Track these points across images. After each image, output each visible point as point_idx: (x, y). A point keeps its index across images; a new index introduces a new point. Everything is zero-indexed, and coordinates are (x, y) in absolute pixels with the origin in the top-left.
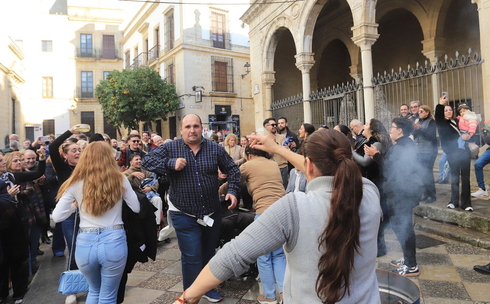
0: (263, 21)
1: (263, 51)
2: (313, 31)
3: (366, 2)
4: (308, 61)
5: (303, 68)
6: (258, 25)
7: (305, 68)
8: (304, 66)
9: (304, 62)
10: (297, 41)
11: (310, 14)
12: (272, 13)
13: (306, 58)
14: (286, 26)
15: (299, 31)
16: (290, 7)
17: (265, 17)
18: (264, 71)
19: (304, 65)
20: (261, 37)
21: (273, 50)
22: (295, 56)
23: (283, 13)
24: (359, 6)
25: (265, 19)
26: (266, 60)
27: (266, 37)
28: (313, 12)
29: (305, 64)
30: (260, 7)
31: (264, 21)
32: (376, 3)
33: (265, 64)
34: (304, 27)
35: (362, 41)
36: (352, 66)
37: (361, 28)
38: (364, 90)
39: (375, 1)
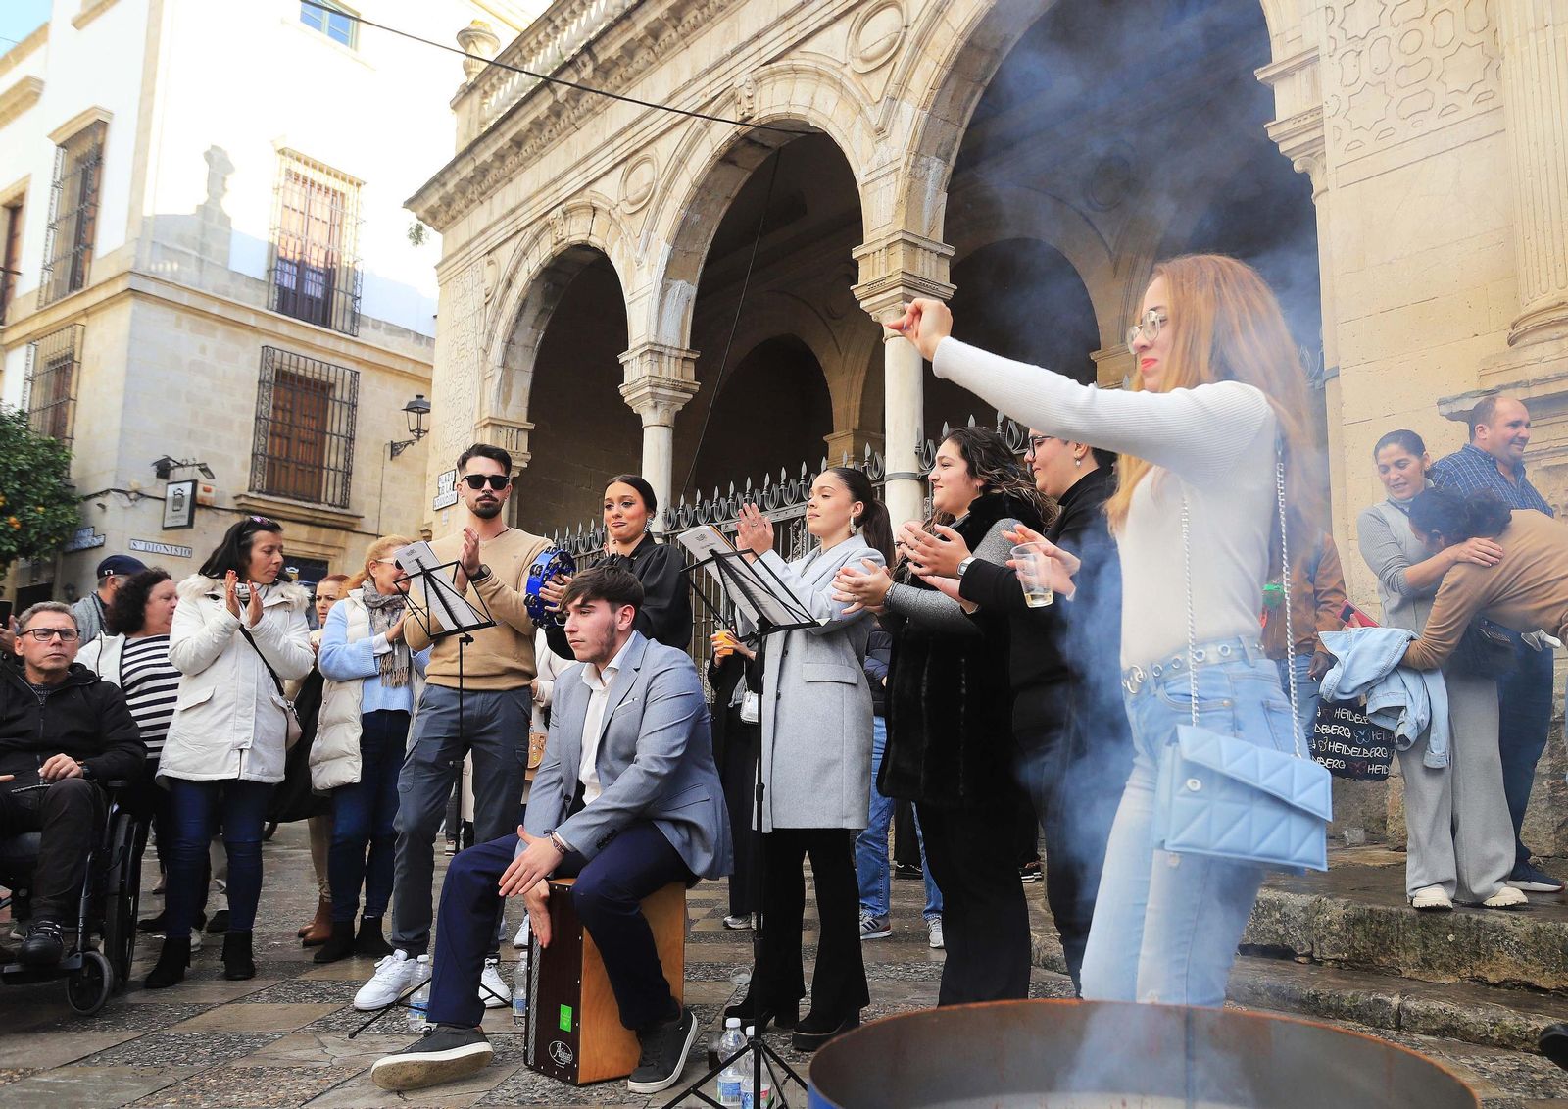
0: (504, 217)
1: (491, 337)
2: (701, 266)
3: (917, 160)
4: (673, 378)
5: (650, 402)
6: (483, 232)
7: (655, 407)
8: (653, 395)
9: (655, 380)
10: (635, 297)
11: (695, 198)
12: (546, 187)
13: (665, 365)
14: (596, 242)
15: (645, 262)
16: (621, 169)
17: (513, 206)
18: (486, 415)
19: (654, 390)
20: (489, 284)
21: (531, 337)
22: (623, 358)
23: (587, 191)
24: (886, 170)
25: (513, 211)
26: (499, 372)
27: (509, 284)
28: (709, 193)
29: (660, 391)
30: (497, 164)
31: (509, 220)
32: (949, 170)
33: (492, 387)
34: (668, 248)
35: (892, 301)
36: (836, 434)
37: (892, 250)
38: (888, 485)
39: (947, 161)
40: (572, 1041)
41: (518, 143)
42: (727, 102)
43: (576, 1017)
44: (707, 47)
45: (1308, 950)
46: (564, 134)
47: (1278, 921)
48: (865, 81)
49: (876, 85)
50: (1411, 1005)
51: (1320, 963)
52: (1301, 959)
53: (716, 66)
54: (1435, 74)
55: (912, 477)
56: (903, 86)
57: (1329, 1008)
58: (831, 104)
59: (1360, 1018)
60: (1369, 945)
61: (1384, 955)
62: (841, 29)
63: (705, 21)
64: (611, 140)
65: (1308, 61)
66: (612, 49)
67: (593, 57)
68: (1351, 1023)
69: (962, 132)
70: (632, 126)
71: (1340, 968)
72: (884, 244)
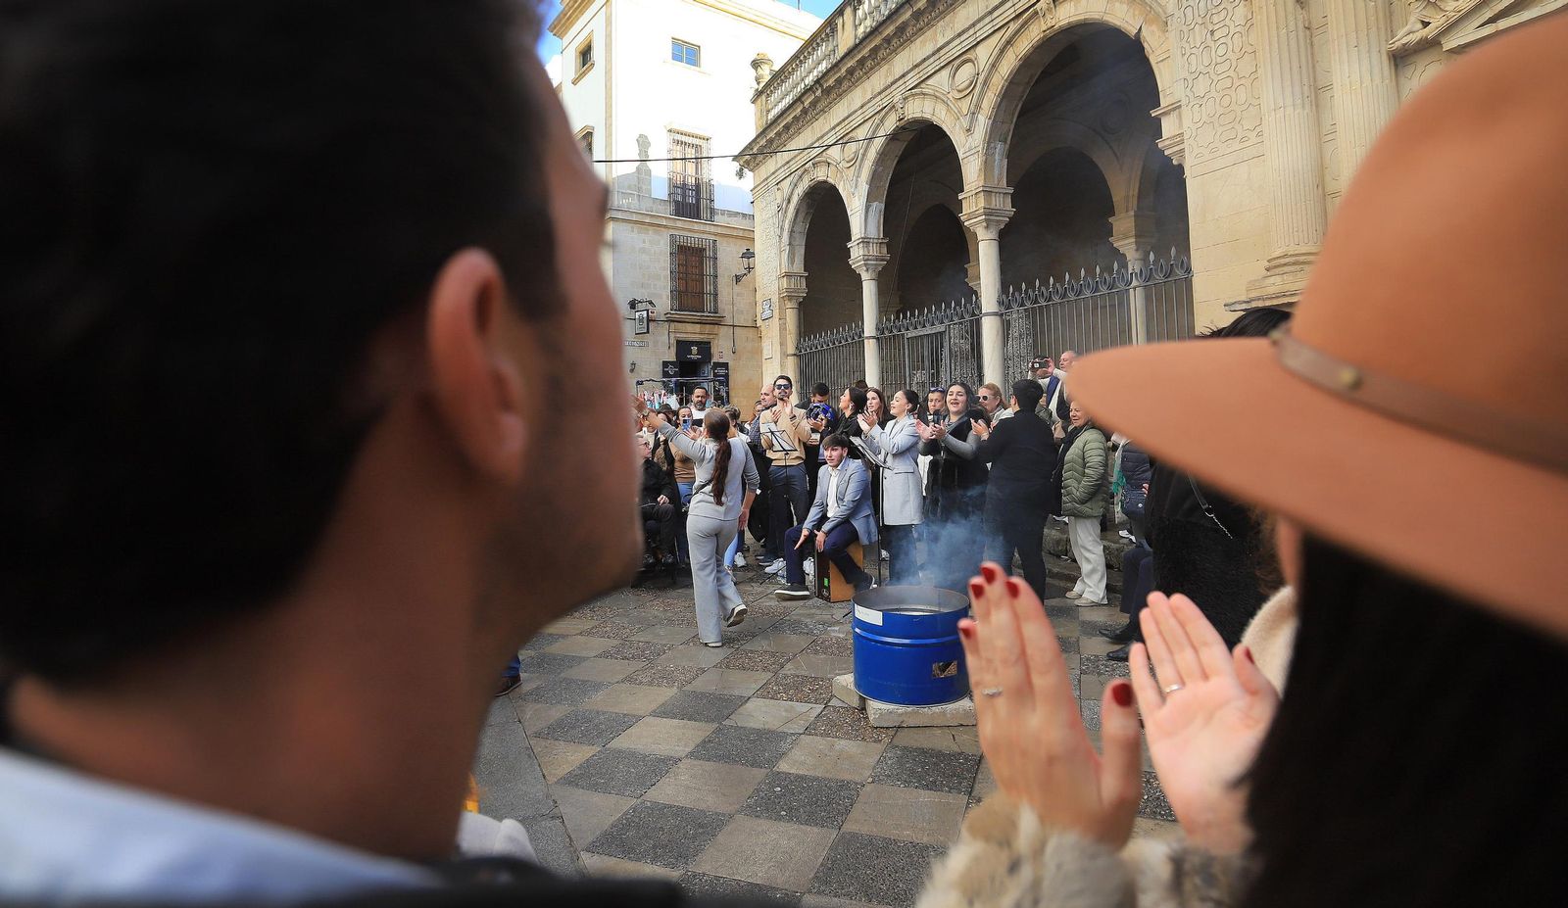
0: (784, 166)
1: (782, 229)
2: (885, 195)
4: (876, 254)
5: (865, 268)
6: (773, 173)
7: (867, 270)
8: (865, 265)
9: (866, 257)
10: (853, 211)
11: (879, 160)
12: (804, 150)
13: (872, 248)
14: (830, 180)
15: (856, 194)
16: (841, 142)
17: (788, 159)
18: (783, 270)
19: (866, 262)
20: (779, 201)
21: (803, 227)
22: (849, 245)
23: (824, 153)
24: (973, 151)
25: (788, 162)
26: (788, 248)
27: (789, 202)
28: (886, 158)
29: (869, 262)
31: (786, 167)
32: (1007, 146)
33: (785, 256)
34: (868, 187)
35: (980, 222)
36: (971, 263)
37: (978, 196)
38: (984, 318)
39: (1005, 142)
41: (787, 127)
42: (891, 109)
44: (878, 80)
46: (810, 122)
48: (959, 103)
49: (965, 105)
53: (883, 91)
54: (1238, 119)
55: (995, 314)
56: (978, 106)
58: (943, 113)
62: (945, 73)
63: (876, 66)
64: (834, 128)
65: (1176, 107)
66: (831, 82)
67: (821, 86)
69: (1013, 126)
70: (844, 120)
72: (974, 192)
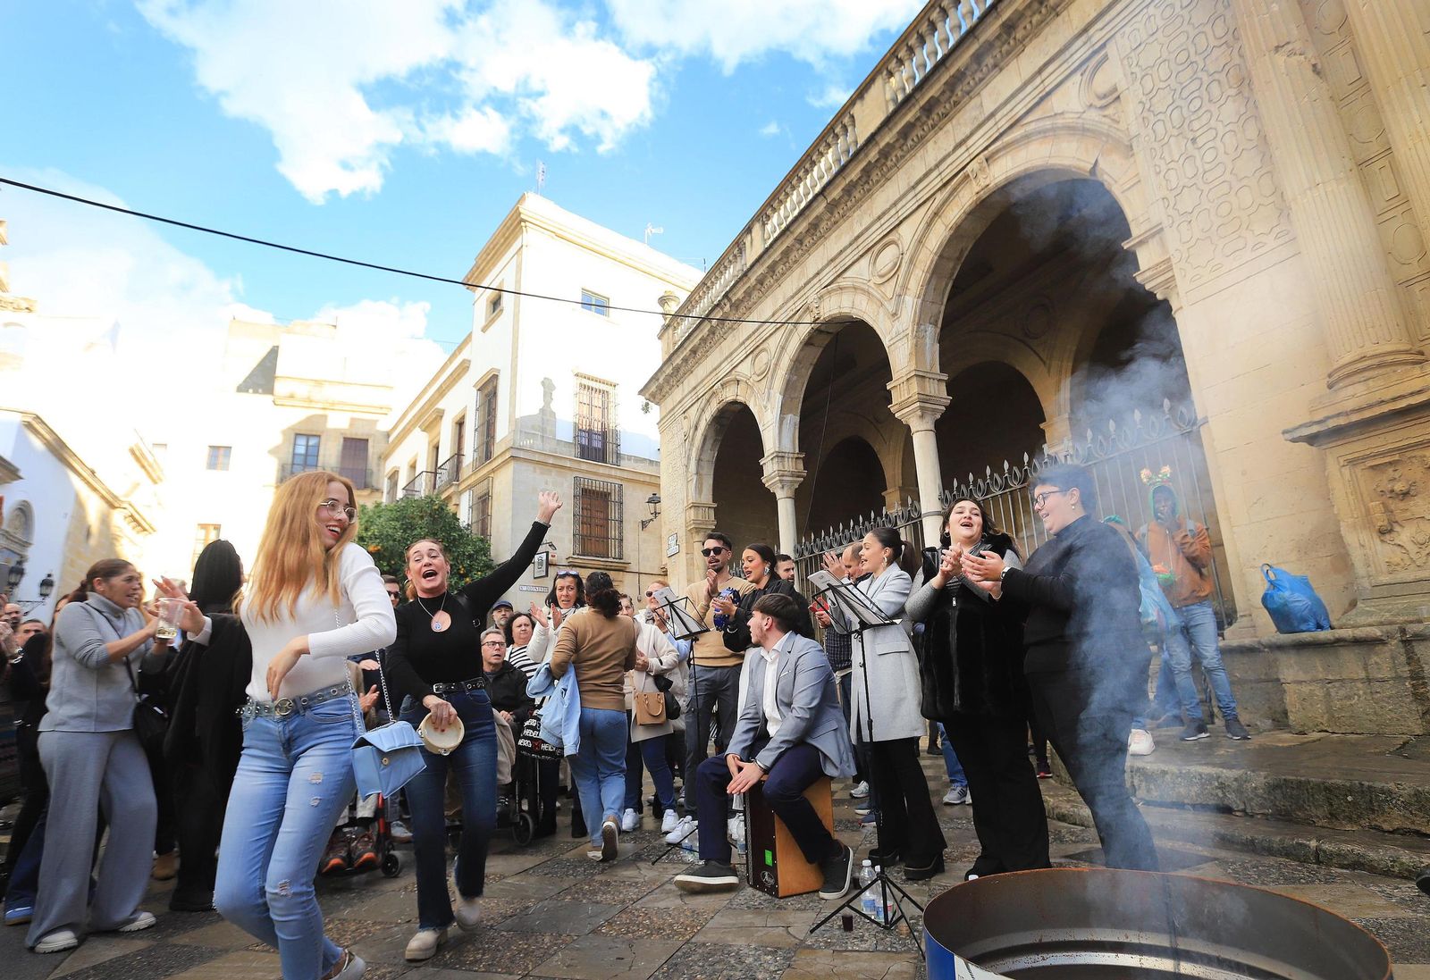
0: (690, 392)
1: (689, 459)
2: (800, 405)
3: (918, 328)
4: (791, 470)
5: (780, 486)
6: (680, 402)
7: (783, 487)
8: (781, 481)
9: (781, 472)
10: (765, 427)
11: (793, 368)
12: (711, 373)
13: (786, 463)
14: (740, 399)
15: (769, 407)
16: (751, 357)
17: (694, 385)
18: (690, 502)
19: (782, 478)
20: (685, 429)
21: (711, 455)
22: (762, 462)
23: (733, 372)
24: (901, 336)
25: (695, 388)
26: (695, 477)
27: (696, 428)
28: (800, 363)
29: (784, 478)
30: (684, 364)
31: (693, 393)
32: (938, 330)
33: (692, 486)
34: (781, 397)
35: (913, 411)
36: (889, 491)
37: (910, 381)
38: (924, 520)
39: (936, 325)
40: (773, 870)
41: (694, 351)
42: (805, 311)
43: (774, 858)
44: (790, 284)
45: (1242, 807)
46: (718, 343)
47: (1217, 788)
48: (882, 288)
49: (889, 289)
50: (1326, 846)
51: (1252, 816)
52: (1237, 814)
53: (796, 294)
54: (1244, 226)
55: (939, 514)
56: (905, 287)
57: (1263, 849)
58: (864, 304)
59: (1287, 855)
60: (1287, 804)
61: (1300, 810)
62: (864, 262)
63: (787, 270)
64: (744, 343)
65: (1157, 231)
66: (739, 294)
67: (729, 300)
68: (1283, 859)
69: (943, 308)
70: (754, 333)
71: (1267, 819)
72: (905, 379)
